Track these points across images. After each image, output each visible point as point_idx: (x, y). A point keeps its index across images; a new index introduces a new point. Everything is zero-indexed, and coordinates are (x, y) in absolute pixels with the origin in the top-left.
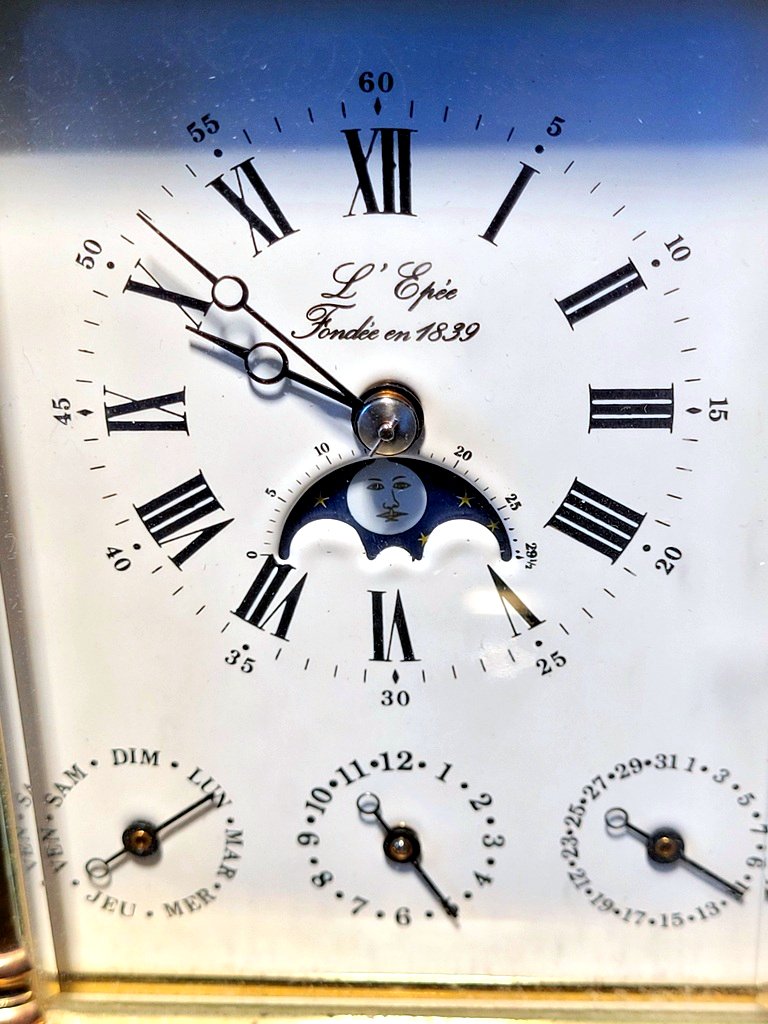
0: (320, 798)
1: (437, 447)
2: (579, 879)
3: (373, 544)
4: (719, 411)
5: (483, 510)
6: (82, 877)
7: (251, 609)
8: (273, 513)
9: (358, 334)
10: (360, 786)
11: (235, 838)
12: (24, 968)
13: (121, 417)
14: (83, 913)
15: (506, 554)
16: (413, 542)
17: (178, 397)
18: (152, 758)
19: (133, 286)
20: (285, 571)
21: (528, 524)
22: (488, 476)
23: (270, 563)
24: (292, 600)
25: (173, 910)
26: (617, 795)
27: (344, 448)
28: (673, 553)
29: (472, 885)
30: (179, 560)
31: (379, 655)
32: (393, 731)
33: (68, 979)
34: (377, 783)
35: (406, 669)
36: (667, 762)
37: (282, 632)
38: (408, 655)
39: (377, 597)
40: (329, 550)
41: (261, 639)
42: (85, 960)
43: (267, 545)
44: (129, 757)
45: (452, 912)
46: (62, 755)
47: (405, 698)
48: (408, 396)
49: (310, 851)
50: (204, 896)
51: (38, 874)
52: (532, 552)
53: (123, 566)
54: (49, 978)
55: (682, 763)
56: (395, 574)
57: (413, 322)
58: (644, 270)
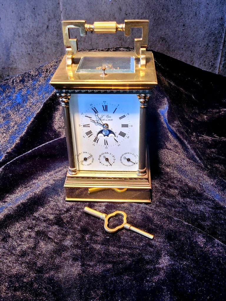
0: (100, 156)
1: (110, 129)
2: (122, 162)
3: (105, 136)
4: (132, 126)
5: (113, 133)
6: (80, 162)
7: (95, 141)
8: (96, 133)
9: (103, 120)
10: (104, 155)
11: (93, 159)
12: (76, 170)
13: (84, 126)
14: (81, 165)
15: (115, 136)
16: (108, 136)
17: (89, 125)
18: (86, 153)
19: (85, 116)
20: (97, 138)
21: (117, 134)
22: (113, 130)
23: (96, 137)
24: (98, 140)
25: (88, 165)
26: (124, 156)
27: (102, 128)
28: (129, 137)
29: (113, 163)
30: (89, 137)
31: (105, 144)
32: (106, 151)
33: (79, 171)
34: (105, 155)
35: (107, 146)
36: (128, 153)
37: (97, 143)
38: (107, 144)
39: (105, 140)
40: (101, 136)
41: (95, 143)
42: (81, 169)
43: (96, 136)
44: (84, 152)
45: (111, 165)
46: (79, 152)
47: (107, 148)
48: (107, 125)
49: (99, 160)
50: (90, 164)
51: (77, 162)
52: (117, 137)
53: (84, 137)
54: (78, 170)
55: (130, 153)
56: (106, 138)
57: (108, 119)
58: (126, 115)
